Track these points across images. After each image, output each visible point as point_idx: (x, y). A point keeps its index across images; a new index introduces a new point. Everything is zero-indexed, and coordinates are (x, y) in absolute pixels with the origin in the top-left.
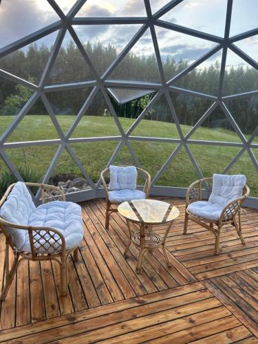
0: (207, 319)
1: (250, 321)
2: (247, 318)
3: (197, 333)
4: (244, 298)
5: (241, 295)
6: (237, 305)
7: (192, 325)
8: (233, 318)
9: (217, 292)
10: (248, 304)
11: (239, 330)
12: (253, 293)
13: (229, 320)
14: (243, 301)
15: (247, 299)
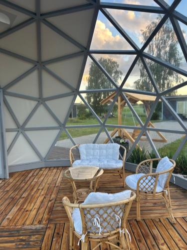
0: (23, 216)
1: (5, 230)
2: (8, 230)
3: (20, 211)
4: (18, 237)
5: (21, 237)
6: (18, 231)
7: (26, 210)
8: (13, 225)
9: (33, 227)
10: (13, 236)
11: (7, 223)
12: (16, 244)
13: (15, 222)
14: (17, 235)
15: (16, 238)
